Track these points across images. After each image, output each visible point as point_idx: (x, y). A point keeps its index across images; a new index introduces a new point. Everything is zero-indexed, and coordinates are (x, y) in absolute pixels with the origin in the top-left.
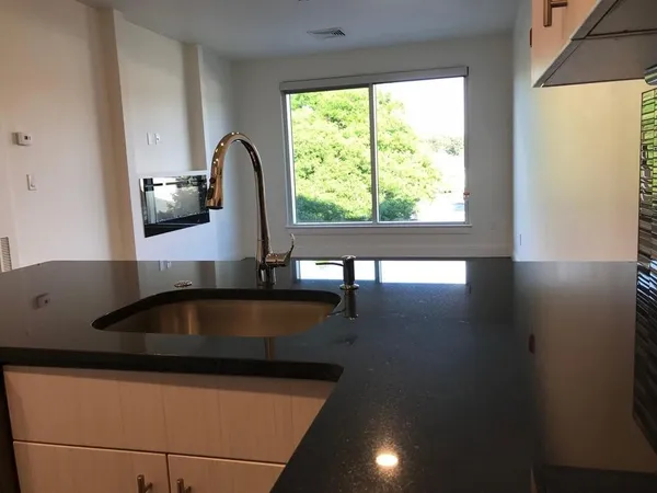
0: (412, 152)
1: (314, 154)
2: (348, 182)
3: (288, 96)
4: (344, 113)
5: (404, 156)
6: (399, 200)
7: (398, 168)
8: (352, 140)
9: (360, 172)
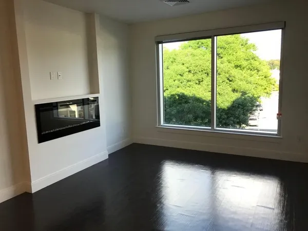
0: (258, 71)
1: (204, 72)
2: (221, 87)
3: (160, 45)
4: (222, 50)
5: (253, 73)
6: (248, 96)
7: (250, 79)
8: (225, 64)
9: (228, 81)
